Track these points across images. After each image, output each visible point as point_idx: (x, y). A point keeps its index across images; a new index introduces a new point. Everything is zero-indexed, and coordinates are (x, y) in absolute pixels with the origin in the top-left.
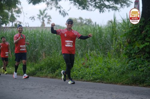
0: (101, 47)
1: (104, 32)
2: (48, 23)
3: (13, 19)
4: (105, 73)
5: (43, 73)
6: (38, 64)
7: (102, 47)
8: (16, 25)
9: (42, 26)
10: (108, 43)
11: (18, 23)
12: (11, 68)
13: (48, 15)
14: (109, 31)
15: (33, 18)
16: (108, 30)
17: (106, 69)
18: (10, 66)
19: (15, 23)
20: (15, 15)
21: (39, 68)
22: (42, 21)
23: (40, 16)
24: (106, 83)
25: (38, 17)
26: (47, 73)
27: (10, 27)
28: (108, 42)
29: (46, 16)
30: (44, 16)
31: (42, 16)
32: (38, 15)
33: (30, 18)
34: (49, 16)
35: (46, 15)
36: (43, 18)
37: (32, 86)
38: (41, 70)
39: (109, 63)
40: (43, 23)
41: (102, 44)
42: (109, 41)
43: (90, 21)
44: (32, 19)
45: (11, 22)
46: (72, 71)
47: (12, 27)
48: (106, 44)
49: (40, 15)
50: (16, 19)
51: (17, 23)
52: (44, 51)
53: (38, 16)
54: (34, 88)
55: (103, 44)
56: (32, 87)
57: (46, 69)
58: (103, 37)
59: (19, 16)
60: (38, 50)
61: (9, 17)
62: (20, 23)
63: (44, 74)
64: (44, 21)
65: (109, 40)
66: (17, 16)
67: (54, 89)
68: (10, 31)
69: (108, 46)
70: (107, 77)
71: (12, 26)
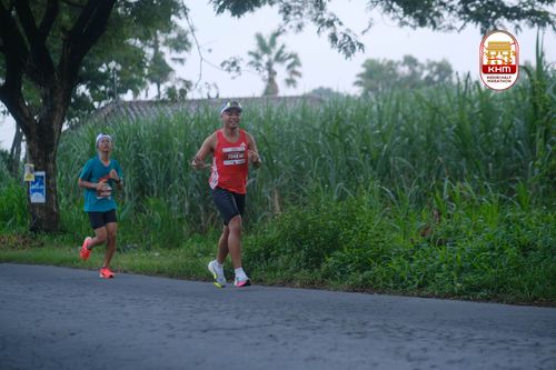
0: (490, 165)
1: (501, 109)
2: (290, 82)
3: (161, 71)
4: (508, 265)
5: (275, 270)
6: (256, 234)
7: (493, 167)
8: (171, 92)
9: (266, 93)
10: (515, 151)
11: (179, 87)
12: (157, 254)
13: (287, 51)
14: (518, 106)
15: (234, 64)
16: (516, 99)
17: (511, 251)
18: (154, 243)
19: (169, 84)
20: (169, 55)
21: (260, 251)
22: (266, 73)
23: (257, 57)
24: (512, 303)
25: (251, 63)
26: (291, 269)
27: (150, 102)
28: (517, 146)
29: (279, 58)
30: (273, 56)
31: (265, 58)
32: (250, 53)
33: (223, 65)
34: (290, 57)
35: (280, 52)
36: (269, 65)
37: (237, 318)
38: (268, 256)
39: (522, 225)
40: (271, 81)
41: (493, 153)
42: (519, 142)
43: (444, 69)
44: (229, 70)
45: (152, 81)
46: (385, 259)
47: (158, 103)
48: (509, 154)
49: (260, 53)
50: (170, 70)
51: (174, 87)
52: (277, 188)
53: (252, 58)
54: (246, 327)
55: (496, 155)
56: (239, 323)
57: (285, 253)
58: (497, 130)
59: (182, 61)
60: (254, 182)
61: (148, 64)
62: (188, 84)
63: (278, 273)
64: (272, 73)
65: (519, 139)
66: (173, 59)
67: (319, 327)
68: (151, 116)
69: (519, 160)
70: (516, 279)
71: (159, 96)
